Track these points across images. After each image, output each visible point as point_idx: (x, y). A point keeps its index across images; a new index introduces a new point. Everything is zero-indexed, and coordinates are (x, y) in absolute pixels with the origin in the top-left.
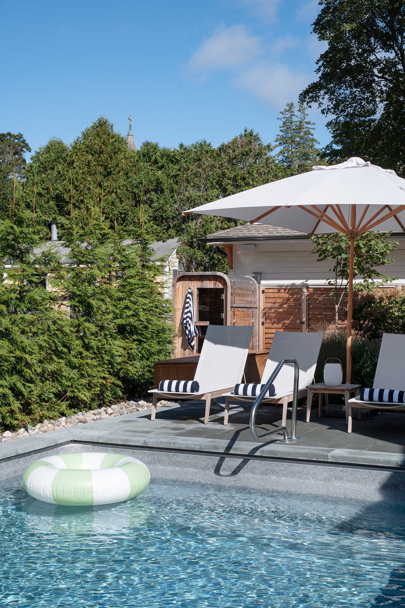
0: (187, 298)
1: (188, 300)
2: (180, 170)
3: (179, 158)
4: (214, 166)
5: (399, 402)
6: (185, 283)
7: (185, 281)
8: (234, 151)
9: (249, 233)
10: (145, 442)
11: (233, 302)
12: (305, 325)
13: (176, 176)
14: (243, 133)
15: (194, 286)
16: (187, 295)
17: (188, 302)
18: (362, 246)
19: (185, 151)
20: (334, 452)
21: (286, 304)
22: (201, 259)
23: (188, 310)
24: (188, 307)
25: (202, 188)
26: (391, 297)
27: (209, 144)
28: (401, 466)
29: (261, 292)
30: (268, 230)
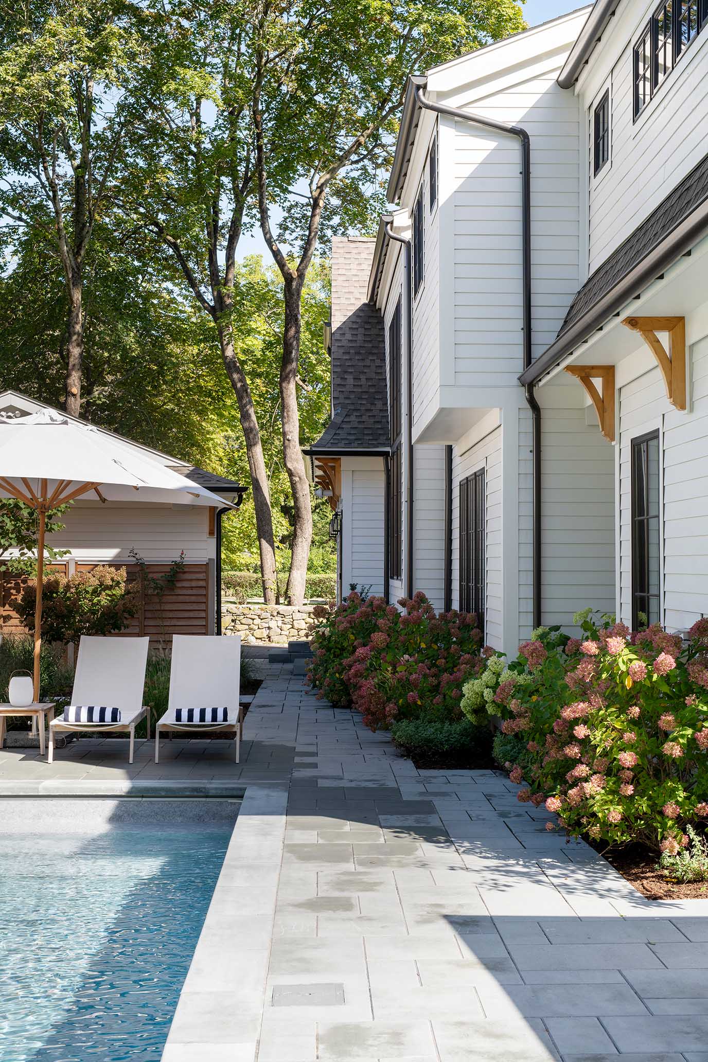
5: (112, 721)
18: (23, 506)
20: (43, 784)
26: (79, 584)
28: (128, 792)
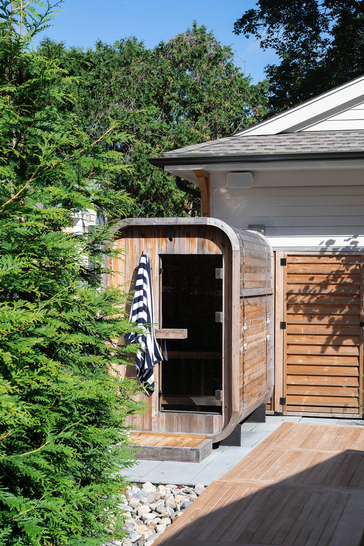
0: (137, 276)
1: (139, 282)
2: (98, 77)
3: (96, 62)
4: (150, 72)
6: (132, 242)
7: (132, 237)
8: (180, 51)
9: (246, 148)
11: (243, 285)
13: (91, 87)
14: (191, 28)
15: (152, 250)
16: (137, 270)
17: (140, 288)
19: (106, 51)
22: (132, 210)
23: (141, 304)
24: (140, 299)
25: (132, 103)
27: (141, 43)
29: (279, 262)
30: (282, 144)
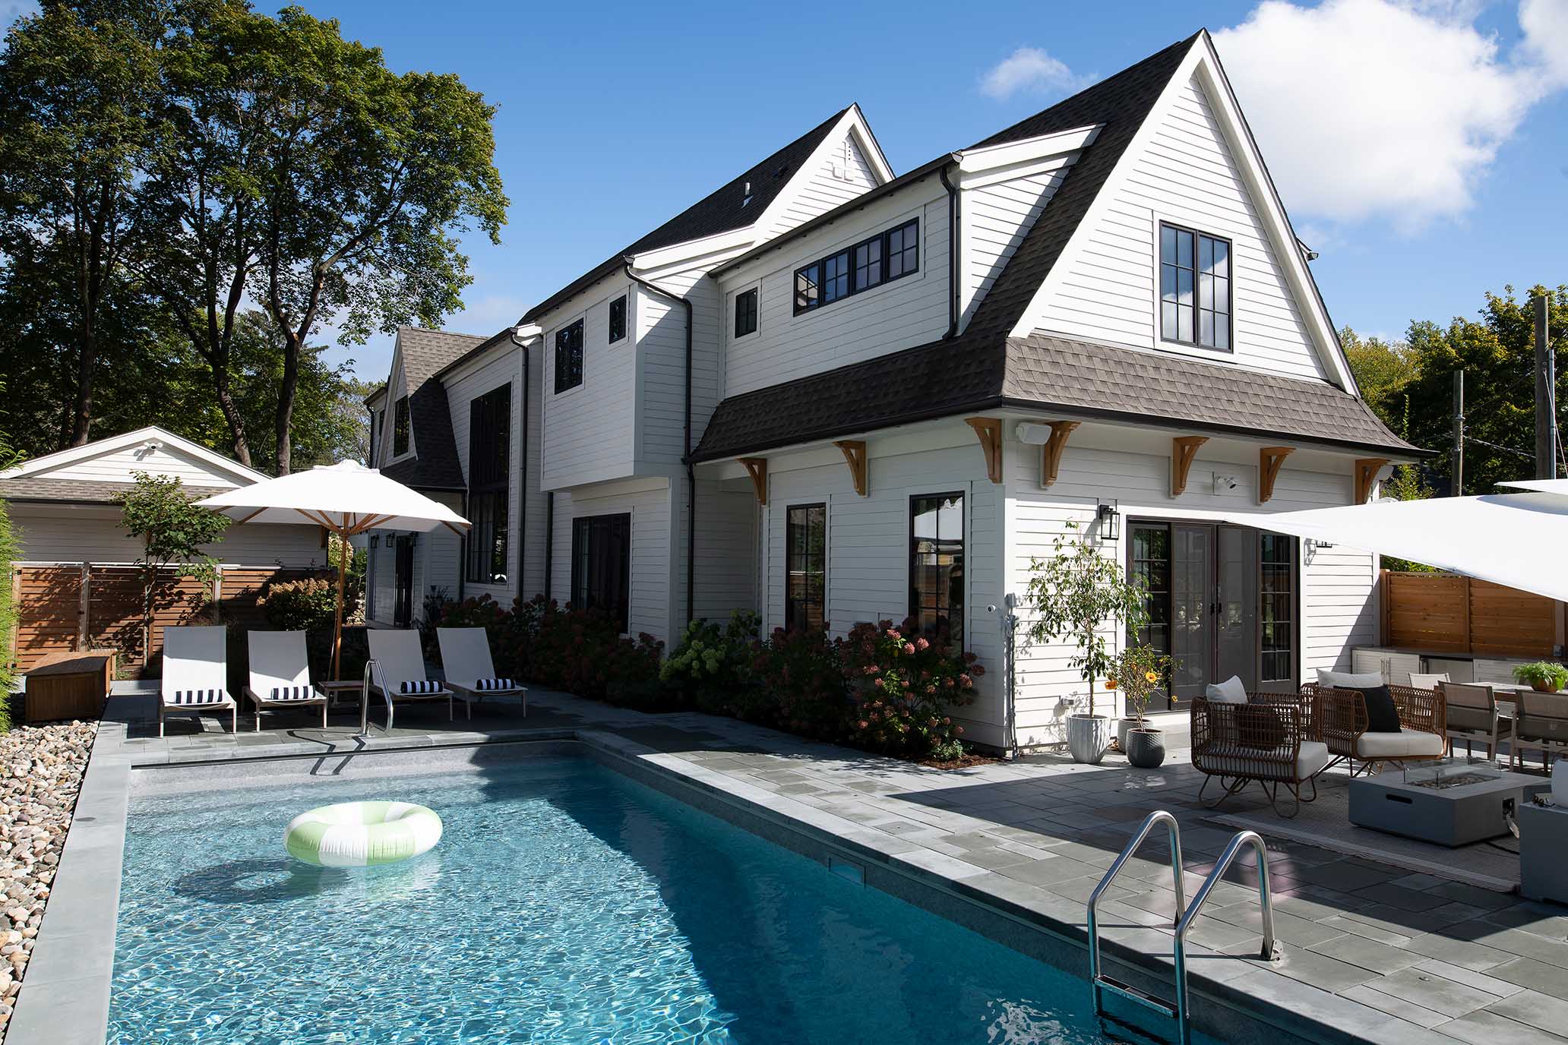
10: (233, 755)
12: (85, 615)
21: (48, 595)
28: (485, 742)
